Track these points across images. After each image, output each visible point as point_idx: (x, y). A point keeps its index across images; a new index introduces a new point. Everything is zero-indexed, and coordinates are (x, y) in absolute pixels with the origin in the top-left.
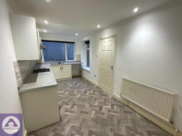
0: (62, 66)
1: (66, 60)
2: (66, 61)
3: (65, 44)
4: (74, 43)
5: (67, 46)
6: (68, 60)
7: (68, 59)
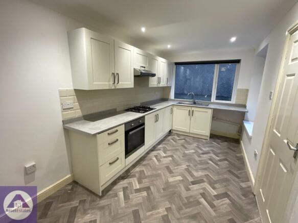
0: (193, 109)
1: (213, 99)
2: (212, 101)
3: (216, 65)
4: (238, 61)
5: (220, 69)
6: (216, 99)
7: (218, 98)
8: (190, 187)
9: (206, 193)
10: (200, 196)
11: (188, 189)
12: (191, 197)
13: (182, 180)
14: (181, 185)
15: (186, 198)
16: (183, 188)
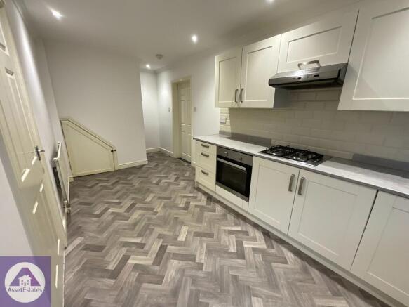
8: (162, 240)
9: (141, 250)
10: (143, 242)
11: (160, 236)
12: (151, 233)
13: (176, 239)
14: (171, 234)
15: (153, 229)
16: (165, 233)
